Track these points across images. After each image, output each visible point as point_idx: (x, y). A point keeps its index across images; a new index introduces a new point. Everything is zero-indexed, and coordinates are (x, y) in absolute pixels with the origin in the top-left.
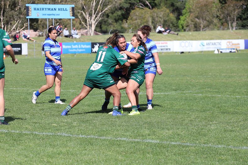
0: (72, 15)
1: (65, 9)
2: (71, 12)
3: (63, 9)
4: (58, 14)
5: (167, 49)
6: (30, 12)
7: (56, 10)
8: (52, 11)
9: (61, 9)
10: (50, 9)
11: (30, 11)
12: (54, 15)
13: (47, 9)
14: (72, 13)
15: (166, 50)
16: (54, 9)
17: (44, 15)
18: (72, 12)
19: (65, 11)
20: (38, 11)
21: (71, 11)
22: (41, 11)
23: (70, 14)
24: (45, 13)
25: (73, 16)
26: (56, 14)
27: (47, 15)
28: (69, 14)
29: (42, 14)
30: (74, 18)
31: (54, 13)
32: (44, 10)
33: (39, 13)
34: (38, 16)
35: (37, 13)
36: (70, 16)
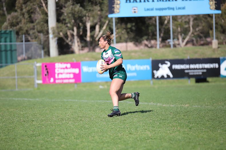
0: (214, 7)
2: (211, 3)
4: (182, 6)
6: (118, 6)
8: (168, 2)
11: (117, 4)
12: (173, 9)
14: (215, 4)
17: (148, 10)
18: (214, 2)
20: (135, 4)
22: (143, 3)
23: (211, 6)
24: (151, 7)
25: (217, 8)
26: (176, 7)
27: (156, 9)
28: (209, 6)
29: (145, 9)
30: (219, 12)
31: (171, 6)
32: (148, 1)
33: (136, 7)
34: (135, 12)
35: (133, 7)
36: (211, 9)
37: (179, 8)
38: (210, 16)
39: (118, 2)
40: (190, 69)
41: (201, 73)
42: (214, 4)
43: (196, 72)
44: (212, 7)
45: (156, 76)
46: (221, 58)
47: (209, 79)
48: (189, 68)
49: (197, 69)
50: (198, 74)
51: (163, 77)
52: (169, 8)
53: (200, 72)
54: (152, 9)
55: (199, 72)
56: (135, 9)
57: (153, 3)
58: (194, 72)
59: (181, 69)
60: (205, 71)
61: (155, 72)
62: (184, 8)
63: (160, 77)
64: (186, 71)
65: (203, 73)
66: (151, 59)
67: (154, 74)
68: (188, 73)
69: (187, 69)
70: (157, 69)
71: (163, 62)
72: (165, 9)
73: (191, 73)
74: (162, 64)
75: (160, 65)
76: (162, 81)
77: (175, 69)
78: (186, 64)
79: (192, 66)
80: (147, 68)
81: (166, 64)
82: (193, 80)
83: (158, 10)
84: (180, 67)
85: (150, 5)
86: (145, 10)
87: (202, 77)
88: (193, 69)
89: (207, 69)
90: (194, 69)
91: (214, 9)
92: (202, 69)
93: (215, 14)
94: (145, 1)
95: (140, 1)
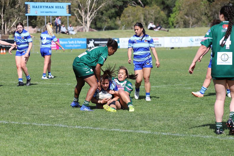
0: (68, 12)
1: (61, 7)
2: (67, 10)
4: (56, 11)
6: (29, 10)
8: (50, 9)
9: (58, 7)
10: (48, 6)
11: (29, 9)
12: (52, 12)
13: (45, 7)
14: (69, 11)
16: (52, 7)
17: (42, 12)
18: (68, 10)
19: (62, 9)
20: (36, 9)
21: (67, 9)
23: (67, 12)
25: (69, 13)
28: (66, 12)
29: (40, 12)
30: (70, 15)
31: (51, 11)
32: (42, 8)
33: (37, 11)
34: (36, 13)
36: (67, 13)
37: (54, 12)
38: (66, 17)
39: (30, 8)
83: (46, 12)
94: (40, 8)
95: (39, 8)
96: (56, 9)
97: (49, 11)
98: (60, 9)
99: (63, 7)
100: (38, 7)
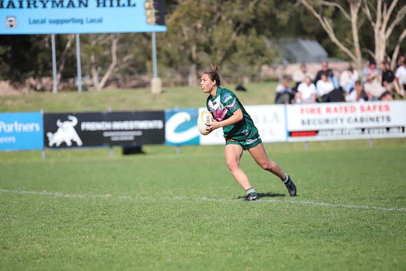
0: (153, 19)
2: (149, 12)
3: (115, 3)
4: (98, 17)
5: (388, 129)
7: (86, 6)
8: (71, 9)
9: (108, 3)
10: (62, 2)
12: (81, 21)
13: (49, 4)
14: (156, 14)
15: (385, 130)
16: (81, 2)
17: (35, 22)
18: (154, 11)
19: (127, 9)
20: (11, 10)
21: (149, 9)
22: (25, 10)
23: (148, 17)
24: (41, 18)
25: (160, 22)
26: (87, 19)
27: (51, 22)
28: (144, 18)
29: (30, 20)
30: (162, 29)
31: (78, 17)
32: (35, 6)
33: (15, 17)
34: (12, 26)
35: (7, 17)
36: (148, 24)
37: (92, 21)
38: (147, 36)
40: (112, 130)
41: (131, 138)
42: (154, 15)
43: (124, 136)
44: (149, 20)
45: (51, 144)
46: (167, 110)
47: (146, 148)
48: (110, 129)
49: (124, 130)
50: (126, 139)
51: (64, 145)
52: (74, 21)
53: (130, 136)
54: (43, 22)
55: (128, 136)
56: (11, 21)
57: (45, 10)
58: (119, 136)
59: (96, 130)
60: (139, 133)
61: (49, 135)
62: (100, 21)
63: (58, 144)
64: (106, 134)
65: (136, 137)
66: (42, 112)
67: (49, 139)
68: (109, 138)
69: (108, 131)
70: (54, 130)
71: (64, 117)
72: (67, 21)
73: (115, 137)
74: (62, 121)
75: (59, 123)
76: (63, 151)
77: (85, 130)
78: (105, 121)
79: (117, 125)
80: (34, 128)
81: (71, 121)
82: (118, 150)
83: (54, 22)
84: (95, 126)
85: (38, 12)
86: (30, 23)
87: (134, 144)
88: (117, 130)
89: (143, 130)
90: (120, 130)
91: (154, 23)
92: (134, 130)
93: (157, 33)
94: (29, 6)
95: (21, 6)
96: (101, 9)
97: (69, 18)
98: (115, 9)
99: (132, 3)
100: (17, 4)
